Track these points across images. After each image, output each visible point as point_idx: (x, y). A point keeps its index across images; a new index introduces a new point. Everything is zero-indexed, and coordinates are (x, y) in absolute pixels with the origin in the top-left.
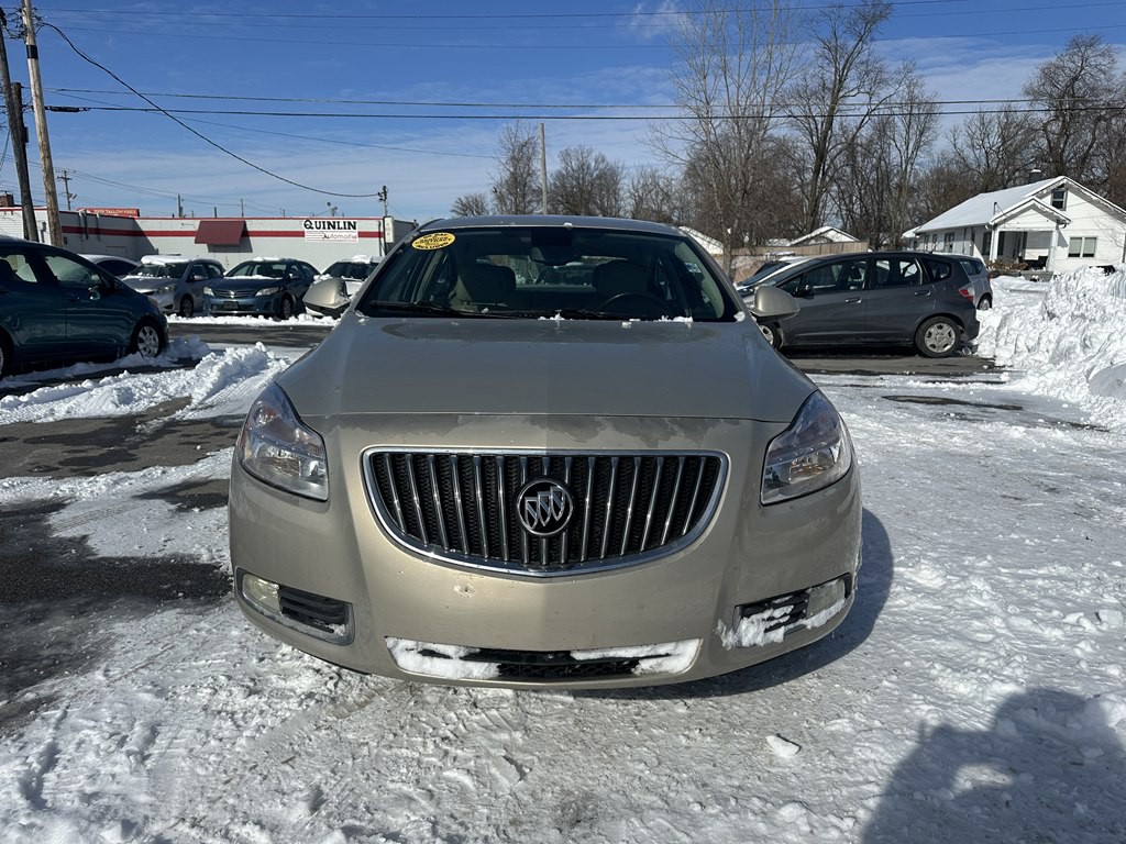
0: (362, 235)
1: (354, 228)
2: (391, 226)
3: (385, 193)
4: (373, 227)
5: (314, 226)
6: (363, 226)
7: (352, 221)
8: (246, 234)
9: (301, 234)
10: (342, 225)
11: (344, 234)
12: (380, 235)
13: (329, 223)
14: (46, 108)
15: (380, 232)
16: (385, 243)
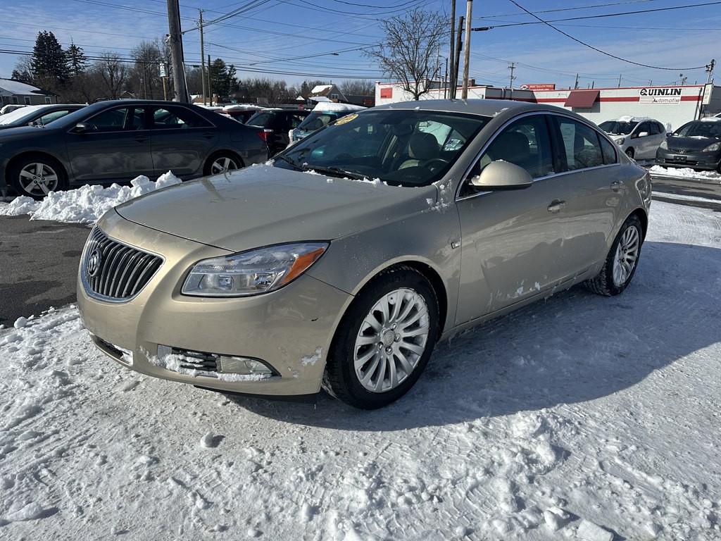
0: (684, 99)
1: (679, 94)
2: (710, 91)
3: (712, 65)
4: (695, 92)
5: (647, 93)
6: (686, 92)
7: (678, 89)
8: (598, 100)
9: (637, 99)
10: (669, 92)
11: (669, 99)
12: (699, 98)
13: (660, 91)
14: (473, 30)
15: (699, 97)
16: (702, 105)
